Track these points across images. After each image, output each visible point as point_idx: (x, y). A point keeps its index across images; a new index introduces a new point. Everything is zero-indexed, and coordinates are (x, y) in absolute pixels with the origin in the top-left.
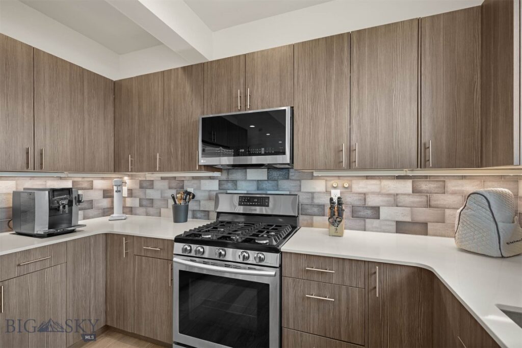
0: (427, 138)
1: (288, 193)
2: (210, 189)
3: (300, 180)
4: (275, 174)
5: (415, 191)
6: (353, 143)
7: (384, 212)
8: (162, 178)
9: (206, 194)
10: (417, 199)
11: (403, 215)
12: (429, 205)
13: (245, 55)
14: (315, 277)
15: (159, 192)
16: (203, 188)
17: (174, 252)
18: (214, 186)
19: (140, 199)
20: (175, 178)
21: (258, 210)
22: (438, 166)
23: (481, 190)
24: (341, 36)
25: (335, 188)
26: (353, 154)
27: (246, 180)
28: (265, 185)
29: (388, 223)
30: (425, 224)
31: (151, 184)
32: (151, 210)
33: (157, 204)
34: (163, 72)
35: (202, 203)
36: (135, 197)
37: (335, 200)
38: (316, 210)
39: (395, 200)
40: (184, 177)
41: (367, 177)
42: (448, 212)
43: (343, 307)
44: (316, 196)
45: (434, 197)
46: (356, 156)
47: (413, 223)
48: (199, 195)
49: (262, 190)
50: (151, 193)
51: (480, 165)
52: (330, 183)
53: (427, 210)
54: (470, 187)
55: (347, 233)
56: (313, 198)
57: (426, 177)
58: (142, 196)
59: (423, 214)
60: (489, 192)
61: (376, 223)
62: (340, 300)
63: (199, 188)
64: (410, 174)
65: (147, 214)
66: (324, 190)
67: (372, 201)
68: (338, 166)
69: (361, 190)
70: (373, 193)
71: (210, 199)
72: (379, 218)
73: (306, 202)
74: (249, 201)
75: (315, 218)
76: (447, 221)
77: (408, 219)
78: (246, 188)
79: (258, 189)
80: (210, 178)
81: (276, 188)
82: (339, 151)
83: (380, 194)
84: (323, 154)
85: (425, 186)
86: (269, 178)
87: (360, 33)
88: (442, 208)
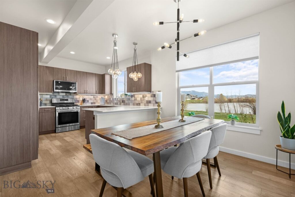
3: (73, 96)
4: (68, 94)
5: (94, 98)
7: (89, 101)
9: (45, 99)
10: (94, 99)
11: (92, 101)
12: (96, 100)
18: (48, 96)
22: (97, 94)
24: (85, 72)
25: (81, 97)
27: (59, 95)
28: (65, 97)
29: (90, 103)
39: (91, 99)
46: (88, 92)
51: (102, 94)
56: (76, 99)
59: (95, 101)
60: (103, 97)
61: (88, 103)
64: (94, 95)
67: (87, 99)
68: (85, 93)
71: (46, 100)
74: (62, 100)
78: (59, 97)
79: (63, 97)
80: (47, 94)
81: (68, 97)
82: (85, 91)
83: (89, 98)
84: (82, 91)
85: (95, 97)
86: (66, 95)
87: (88, 73)
88: (97, 100)
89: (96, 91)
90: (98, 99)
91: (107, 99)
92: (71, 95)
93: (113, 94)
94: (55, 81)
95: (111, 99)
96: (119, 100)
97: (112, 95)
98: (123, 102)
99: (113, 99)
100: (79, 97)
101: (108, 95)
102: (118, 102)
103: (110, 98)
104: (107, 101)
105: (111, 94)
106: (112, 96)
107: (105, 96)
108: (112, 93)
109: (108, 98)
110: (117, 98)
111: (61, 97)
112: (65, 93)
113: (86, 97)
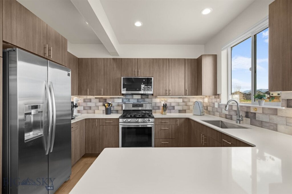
0: (187, 88)
1: (148, 103)
2: (118, 102)
3: (152, 99)
4: (144, 97)
5: (183, 102)
6: (170, 88)
7: (176, 108)
8: (96, 98)
9: (117, 104)
10: (184, 104)
11: (180, 108)
12: (186, 105)
13: (137, 59)
14: (163, 124)
15: (94, 104)
16: (115, 102)
17: (120, 122)
18: (120, 101)
19: (84, 107)
20: (102, 98)
21: (140, 108)
22: (189, 95)
23: (197, 101)
24: (166, 59)
25: (162, 101)
26: (170, 92)
27: (133, 98)
28: (140, 100)
29: (177, 110)
30: (185, 110)
31: (90, 100)
32: (90, 111)
33: (93, 108)
34: (104, 59)
35: (115, 107)
36: (81, 106)
37: (165, 104)
38: (157, 108)
39: (178, 104)
40: (107, 98)
41: (171, 98)
42: (191, 107)
43: (170, 130)
44: (157, 103)
45: (188, 103)
46: (171, 92)
47: (183, 110)
48: (114, 104)
49: (139, 102)
50: (89, 104)
51: (197, 95)
52: (161, 100)
53: (186, 107)
54: (195, 100)
55: (167, 114)
56: (156, 104)
57: (186, 98)
58: (85, 105)
59: (185, 108)
60: (199, 101)
61: (173, 111)
62: (169, 128)
63: (114, 102)
64: (182, 97)
65: (88, 113)
66: (159, 102)
67: (173, 105)
68: (166, 95)
69: (170, 102)
70: (173, 102)
71: (118, 105)
72: (174, 109)
73: (154, 105)
74: (136, 106)
75: (157, 110)
76: (190, 109)
77: (182, 109)
78: (132, 101)
79: (137, 102)
80: (118, 98)
81: (144, 101)
82: (166, 90)
83: (175, 102)
84: (162, 91)
85: (185, 100)
86: (142, 98)
87: (171, 59)
88: (189, 106)
89: (185, 91)
90: (190, 104)
91: (208, 105)
92: (148, 98)
93: (219, 95)
94: (122, 78)
95: (216, 106)
96: (235, 108)
97: (217, 96)
98: (247, 116)
99: (219, 105)
100: (160, 101)
101: (209, 96)
102: (233, 113)
103: (214, 104)
104: (207, 107)
105: (216, 94)
106: (218, 100)
107: (204, 98)
108: (218, 93)
109: (208, 102)
110: (230, 103)
111: (135, 102)
112: (140, 95)
113: (170, 101)
